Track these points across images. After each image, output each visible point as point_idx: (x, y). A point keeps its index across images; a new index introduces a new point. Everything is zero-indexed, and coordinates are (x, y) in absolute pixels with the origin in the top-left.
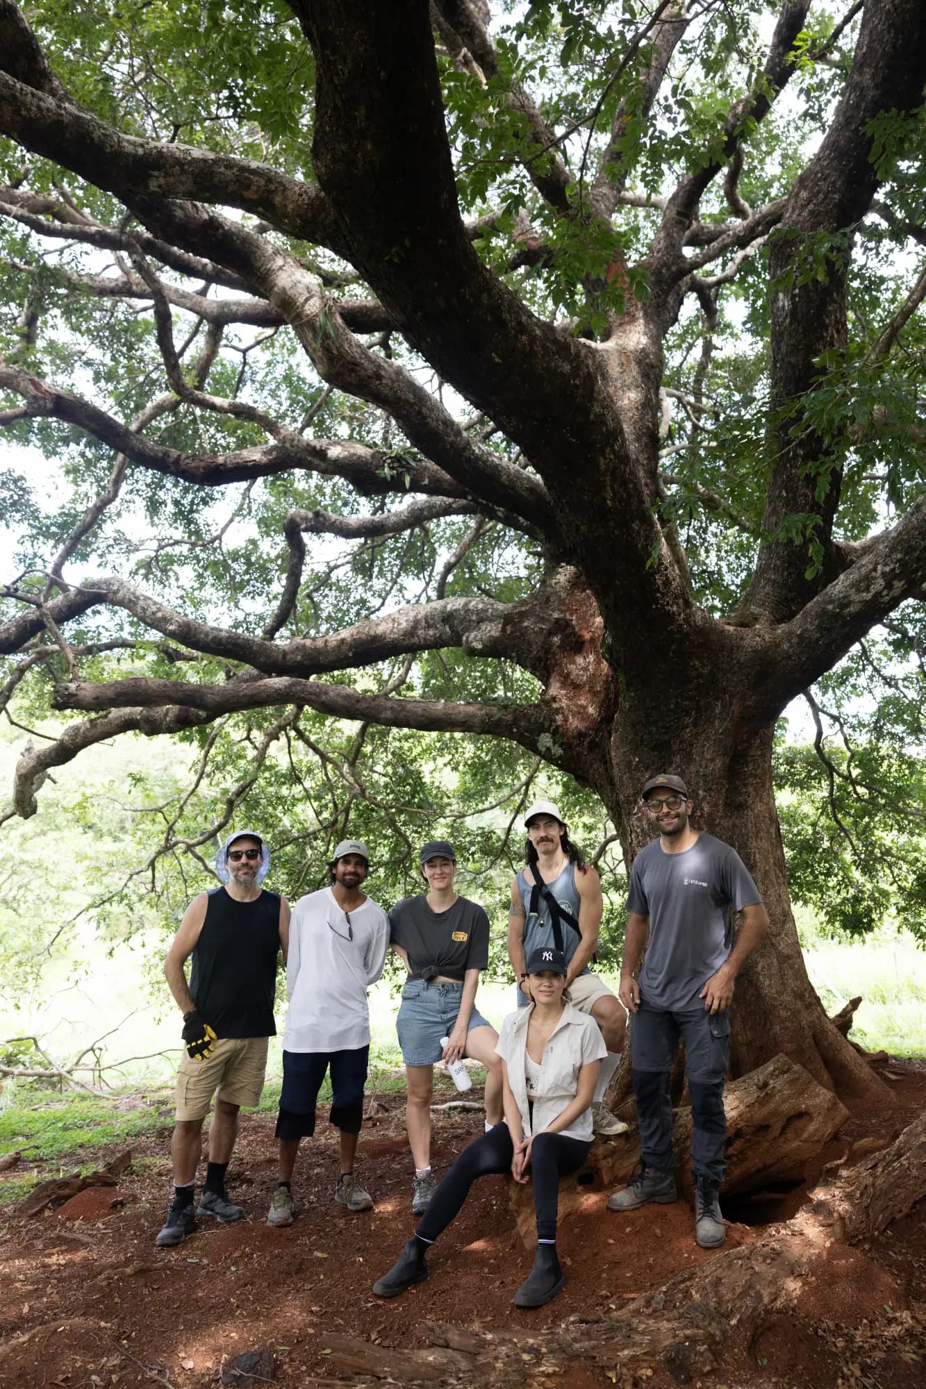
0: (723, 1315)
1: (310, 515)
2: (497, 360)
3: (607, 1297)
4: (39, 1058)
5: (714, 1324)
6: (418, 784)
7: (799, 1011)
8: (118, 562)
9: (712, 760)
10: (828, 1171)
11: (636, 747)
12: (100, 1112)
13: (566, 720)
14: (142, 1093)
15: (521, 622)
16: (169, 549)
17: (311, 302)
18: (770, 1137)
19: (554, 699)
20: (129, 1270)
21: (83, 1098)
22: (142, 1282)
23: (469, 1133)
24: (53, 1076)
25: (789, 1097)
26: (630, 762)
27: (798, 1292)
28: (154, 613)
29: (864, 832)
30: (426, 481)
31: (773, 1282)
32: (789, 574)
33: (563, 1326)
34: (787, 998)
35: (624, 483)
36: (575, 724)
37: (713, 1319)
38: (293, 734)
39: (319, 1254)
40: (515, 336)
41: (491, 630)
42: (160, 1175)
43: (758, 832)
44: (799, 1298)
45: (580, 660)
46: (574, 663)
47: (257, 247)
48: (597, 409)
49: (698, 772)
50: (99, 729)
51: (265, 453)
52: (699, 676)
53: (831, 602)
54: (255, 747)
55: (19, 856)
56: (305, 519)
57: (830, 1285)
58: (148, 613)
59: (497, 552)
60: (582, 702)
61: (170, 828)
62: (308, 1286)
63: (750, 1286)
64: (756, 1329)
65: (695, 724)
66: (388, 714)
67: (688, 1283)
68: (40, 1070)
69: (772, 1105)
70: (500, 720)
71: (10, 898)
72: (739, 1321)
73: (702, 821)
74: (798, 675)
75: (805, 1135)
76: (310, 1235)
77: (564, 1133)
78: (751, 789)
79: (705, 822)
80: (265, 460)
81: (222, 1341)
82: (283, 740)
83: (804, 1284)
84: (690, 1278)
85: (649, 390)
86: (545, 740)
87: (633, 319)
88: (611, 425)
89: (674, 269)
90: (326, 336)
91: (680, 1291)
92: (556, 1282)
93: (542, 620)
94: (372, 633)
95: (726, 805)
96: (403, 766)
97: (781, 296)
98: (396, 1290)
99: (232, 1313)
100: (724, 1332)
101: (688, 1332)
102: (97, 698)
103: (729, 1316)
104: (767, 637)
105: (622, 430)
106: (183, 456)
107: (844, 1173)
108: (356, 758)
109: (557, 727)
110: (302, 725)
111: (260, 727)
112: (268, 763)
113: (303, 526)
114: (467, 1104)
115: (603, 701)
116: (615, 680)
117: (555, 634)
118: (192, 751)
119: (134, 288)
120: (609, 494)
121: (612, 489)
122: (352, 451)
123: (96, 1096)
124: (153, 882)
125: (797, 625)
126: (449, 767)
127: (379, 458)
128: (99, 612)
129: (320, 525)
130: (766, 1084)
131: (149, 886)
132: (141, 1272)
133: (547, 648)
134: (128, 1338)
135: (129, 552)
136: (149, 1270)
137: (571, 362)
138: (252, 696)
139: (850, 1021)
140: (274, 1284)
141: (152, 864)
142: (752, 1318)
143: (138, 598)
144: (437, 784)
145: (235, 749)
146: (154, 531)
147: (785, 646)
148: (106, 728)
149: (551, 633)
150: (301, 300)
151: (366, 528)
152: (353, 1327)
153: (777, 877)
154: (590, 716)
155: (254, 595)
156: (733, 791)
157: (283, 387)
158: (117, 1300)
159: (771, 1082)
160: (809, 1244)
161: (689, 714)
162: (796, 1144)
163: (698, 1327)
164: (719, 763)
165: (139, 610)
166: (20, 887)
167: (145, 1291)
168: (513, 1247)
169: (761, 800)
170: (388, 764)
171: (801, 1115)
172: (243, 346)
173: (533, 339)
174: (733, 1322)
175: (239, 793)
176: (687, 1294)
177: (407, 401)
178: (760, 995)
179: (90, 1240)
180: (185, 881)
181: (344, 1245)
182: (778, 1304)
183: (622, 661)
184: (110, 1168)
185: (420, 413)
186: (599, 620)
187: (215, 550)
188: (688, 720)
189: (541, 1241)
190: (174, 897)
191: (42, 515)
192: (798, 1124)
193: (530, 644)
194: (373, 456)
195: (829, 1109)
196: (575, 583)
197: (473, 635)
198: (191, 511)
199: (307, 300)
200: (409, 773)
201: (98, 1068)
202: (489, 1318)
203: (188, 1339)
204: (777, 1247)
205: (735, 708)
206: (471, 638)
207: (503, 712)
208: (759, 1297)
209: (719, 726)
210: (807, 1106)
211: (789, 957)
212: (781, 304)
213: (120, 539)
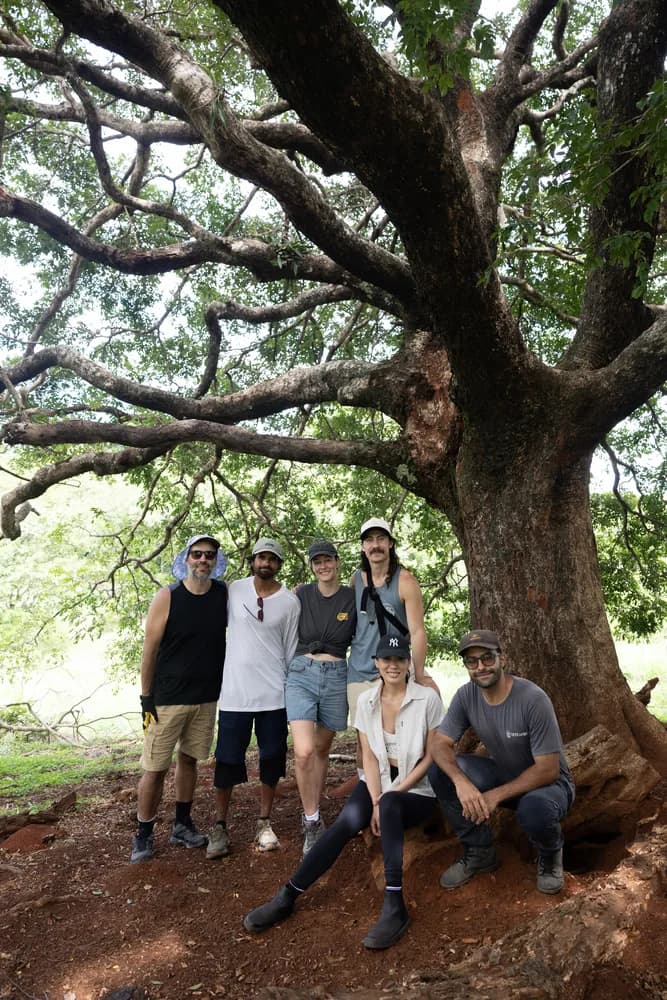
0: (556, 972)
1: (224, 305)
2: (355, 103)
3: (448, 941)
4: (32, 718)
5: (548, 982)
6: (310, 519)
7: (611, 689)
8: (81, 346)
9: (540, 482)
10: (642, 826)
11: (476, 473)
12: (74, 758)
13: (419, 454)
14: (107, 744)
15: (384, 376)
16: (118, 337)
17: (204, 93)
18: (591, 796)
19: (410, 437)
20: (39, 903)
21: (64, 747)
22: (48, 914)
23: (341, 781)
24: (42, 731)
25: (607, 763)
26: (472, 485)
27: (624, 944)
28: (94, 373)
29: (650, 556)
30: (311, 270)
31: (602, 936)
32: (607, 329)
33: (404, 984)
34: (601, 678)
35: (470, 234)
36: (428, 457)
37: (548, 976)
38: (215, 478)
39: (202, 890)
40: (373, 81)
41: (361, 384)
42: (96, 812)
43: (578, 542)
44: (625, 950)
45: (431, 405)
46: (426, 408)
47: (158, 42)
48: (446, 159)
49: (528, 492)
50: (62, 471)
51: (183, 249)
52: (531, 412)
53: (646, 345)
54: (187, 488)
55: (33, 575)
56: (220, 308)
57: (653, 939)
58: (89, 373)
59: (371, 345)
60: (433, 439)
61: (125, 549)
62: (188, 920)
63: (580, 942)
64: (588, 985)
65: (526, 453)
66: (276, 449)
67: (523, 938)
68: (34, 726)
69: (592, 769)
70: (366, 453)
71: (28, 604)
72: (572, 977)
73: (531, 532)
74: (615, 409)
75: (621, 795)
76: (198, 871)
77: (413, 791)
78: (572, 507)
79: (534, 534)
80: (183, 254)
81: (104, 974)
82: (208, 482)
83: (629, 937)
84: (525, 932)
85: (490, 192)
86: (402, 470)
87: (478, 136)
88: (459, 176)
89: (512, 96)
90: (218, 122)
91: (516, 946)
92: (404, 924)
93: (401, 374)
94: (268, 390)
95: (551, 519)
96: (298, 504)
97: (608, 82)
98: (262, 927)
99: (118, 946)
100: (557, 989)
101: (524, 990)
102: (42, 435)
103: (562, 972)
104: (589, 377)
105: (468, 184)
106: (119, 251)
107: (658, 830)
108: (263, 497)
109: (412, 459)
110: (221, 470)
111: (190, 474)
112: (197, 501)
113: (218, 314)
114: (343, 756)
115: (451, 437)
116: (460, 420)
117: (412, 385)
118: (139, 491)
119: (77, 113)
120: (456, 244)
121: (459, 237)
122: (252, 245)
123: (73, 746)
124: (113, 590)
125: (615, 366)
126: (336, 508)
127: (273, 253)
128: (67, 386)
129: (231, 312)
130: (587, 751)
131: (111, 593)
132: (48, 904)
133: (404, 396)
134: (23, 969)
135: (88, 338)
136: (56, 902)
137: (423, 113)
138: (166, 434)
139: (649, 697)
140: (160, 916)
141: (112, 576)
142: (584, 974)
143: (81, 361)
144: (326, 520)
145: (173, 489)
146: (107, 323)
147: (605, 385)
148: (68, 470)
149: (408, 385)
150: (197, 90)
151: (267, 315)
152: (222, 962)
153: (593, 579)
154: (438, 450)
155: (186, 374)
156: (557, 508)
157: (207, 214)
158: (23, 930)
159: (592, 749)
160: (631, 898)
161: (520, 444)
162: (613, 802)
163: (533, 985)
164: (546, 484)
165: (82, 370)
166: (35, 597)
167: (50, 922)
168: (368, 887)
169: (580, 517)
170: (287, 502)
171: (620, 778)
172: (173, 176)
173: (388, 85)
174: (566, 978)
175: (175, 523)
176: (522, 950)
177: (288, 185)
178: (578, 676)
179: (19, 871)
180: (137, 589)
181: (225, 881)
182: (607, 957)
183: (466, 400)
184: (57, 807)
185: (300, 196)
186: (448, 374)
187: (155, 338)
188: (520, 450)
189: (388, 888)
190: (130, 601)
191: (21, 309)
192: (614, 785)
193: (391, 395)
194: (268, 249)
195: (643, 773)
196: (429, 346)
197: (346, 388)
198: (137, 309)
199: (201, 91)
200: (302, 509)
201: (77, 725)
202: (342, 958)
203: (74, 971)
204: (603, 902)
205: (560, 439)
206: (344, 391)
207: (368, 447)
208: (589, 950)
209: (546, 454)
210: (623, 771)
211: (602, 644)
212: (607, 89)
213: (82, 329)
